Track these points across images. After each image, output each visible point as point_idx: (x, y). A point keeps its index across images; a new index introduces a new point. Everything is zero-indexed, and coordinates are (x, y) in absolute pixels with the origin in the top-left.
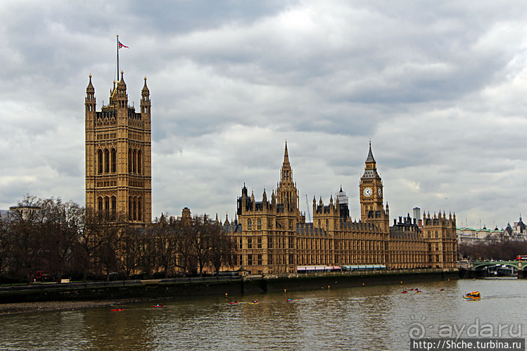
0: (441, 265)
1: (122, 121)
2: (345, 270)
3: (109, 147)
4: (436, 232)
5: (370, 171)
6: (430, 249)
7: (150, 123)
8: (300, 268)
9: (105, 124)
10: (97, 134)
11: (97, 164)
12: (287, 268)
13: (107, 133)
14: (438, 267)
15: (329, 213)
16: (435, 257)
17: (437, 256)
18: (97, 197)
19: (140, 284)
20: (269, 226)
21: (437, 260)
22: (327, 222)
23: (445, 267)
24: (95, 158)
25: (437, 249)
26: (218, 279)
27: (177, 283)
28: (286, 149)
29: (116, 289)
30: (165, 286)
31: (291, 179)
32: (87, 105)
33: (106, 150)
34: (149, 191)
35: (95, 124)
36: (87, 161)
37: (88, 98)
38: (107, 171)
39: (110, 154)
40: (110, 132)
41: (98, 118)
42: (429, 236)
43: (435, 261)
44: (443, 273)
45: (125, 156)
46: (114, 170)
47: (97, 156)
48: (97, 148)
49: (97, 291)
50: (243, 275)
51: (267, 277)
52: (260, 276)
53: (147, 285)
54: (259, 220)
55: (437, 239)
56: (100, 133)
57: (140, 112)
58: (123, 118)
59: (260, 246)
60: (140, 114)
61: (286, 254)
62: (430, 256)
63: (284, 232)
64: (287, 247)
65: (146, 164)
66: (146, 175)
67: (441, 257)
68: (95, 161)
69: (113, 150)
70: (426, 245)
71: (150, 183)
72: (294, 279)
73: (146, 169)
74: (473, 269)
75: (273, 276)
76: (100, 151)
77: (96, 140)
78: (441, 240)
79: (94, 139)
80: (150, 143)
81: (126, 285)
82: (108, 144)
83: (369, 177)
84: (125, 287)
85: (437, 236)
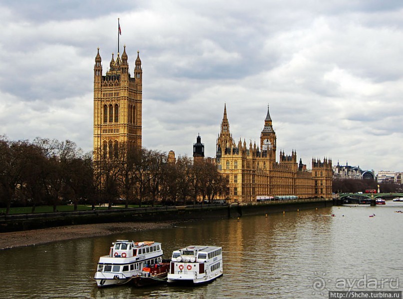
0: (324, 196)
1: (124, 83)
2: (277, 199)
3: (113, 103)
4: (321, 172)
5: (268, 127)
6: (316, 184)
7: (141, 85)
8: (258, 198)
9: (109, 85)
10: (103, 92)
11: (103, 115)
12: (252, 198)
13: (111, 92)
14: (322, 197)
15: (266, 157)
16: (320, 190)
17: (322, 189)
18: (102, 141)
19: (175, 210)
20: (243, 166)
21: (322, 192)
22: (265, 164)
23: (326, 198)
24: (101, 111)
25: (322, 184)
26: (216, 205)
27: (195, 208)
28: (225, 109)
29: (162, 213)
30: (188, 211)
31: (228, 131)
32: (95, 71)
33: (111, 105)
34: (140, 137)
35: (102, 85)
36: (95, 113)
37: (96, 65)
38: (111, 121)
39: (114, 108)
40: (114, 92)
41: (104, 80)
42: (316, 175)
43: (320, 193)
44: (325, 202)
45: (126, 110)
46: (116, 120)
47: (103, 109)
48: (103, 103)
49: (152, 215)
50: (230, 203)
51: (241, 204)
52: (237, 204)
53: (179, 210)
54: (236, 162)
55: (321, 178)
56: (106, 92)
57: (134, 77)
58: (125, 81)
59: (236, 181)
60: (134, 79)
61: (250, 187)
62: (316, 189)
63: (250, 171)
64: (251, 182)
65: (138, 117)
66: (138, 125)
67: (324, 190)
68: (101, 114)
69: (116, 105)
70: (314, 182)
71: (141, 131)
72: (255, 206)
73: (139, 121)
74: (339, 199)
75: (245, 204)
76: (105, 106)
77: (102, 97)
78: (325, 178)
79: (101, 96)
80: (141, 101)
81: (168, 210)
82: (112, 101)
83: (267, 131)
84: (168, 211)
85: (322, 175)
